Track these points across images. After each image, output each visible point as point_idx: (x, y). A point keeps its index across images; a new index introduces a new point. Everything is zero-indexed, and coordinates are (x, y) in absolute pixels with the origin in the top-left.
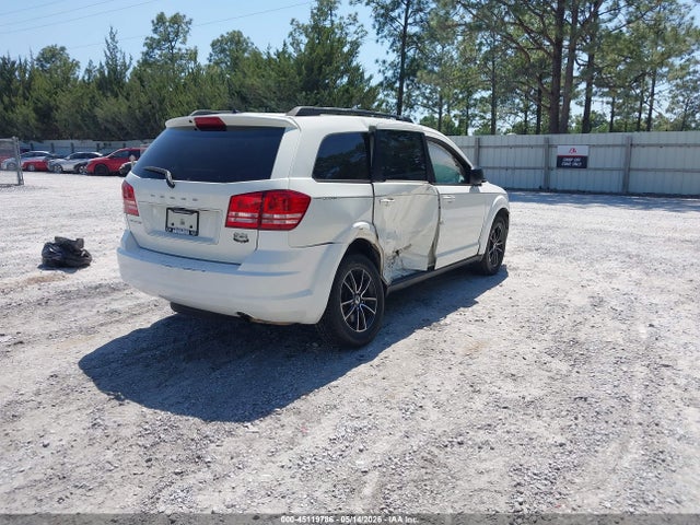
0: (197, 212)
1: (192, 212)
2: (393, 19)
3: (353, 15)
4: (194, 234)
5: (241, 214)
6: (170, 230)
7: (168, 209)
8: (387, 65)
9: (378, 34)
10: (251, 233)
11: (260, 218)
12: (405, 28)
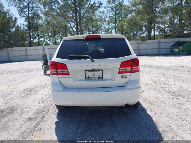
0: (102, 70)
1: (99, 70)
2: (24, 12)
3: (8, 9)
4: (101, 78)
5: (127, 68)
6: (88, 79)
7: (85, 71)
8: (24, 25)
9: (20, 16)
10: (128, 75)
11: (132, 69)
12: (29, 14)
